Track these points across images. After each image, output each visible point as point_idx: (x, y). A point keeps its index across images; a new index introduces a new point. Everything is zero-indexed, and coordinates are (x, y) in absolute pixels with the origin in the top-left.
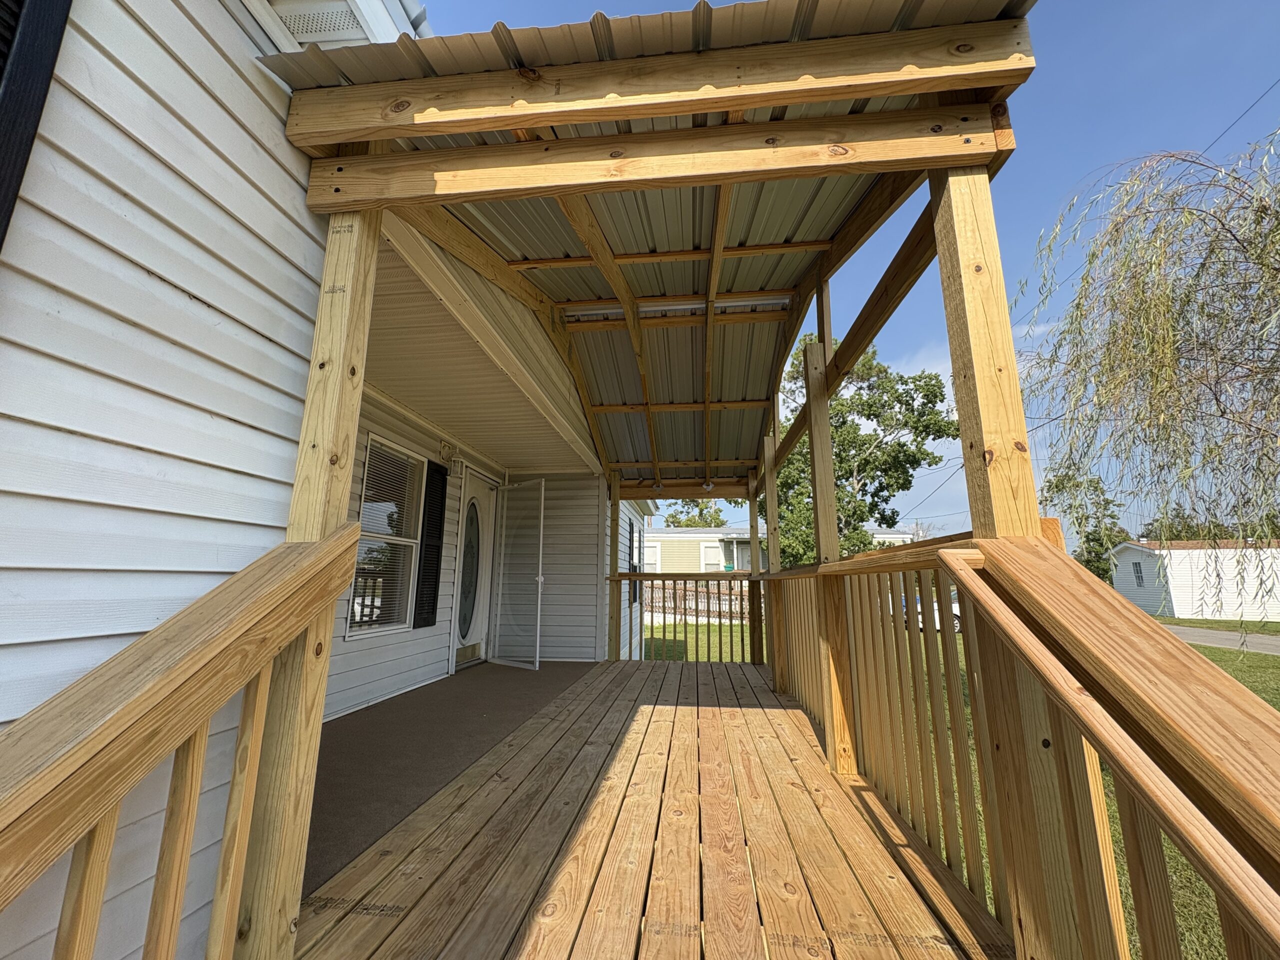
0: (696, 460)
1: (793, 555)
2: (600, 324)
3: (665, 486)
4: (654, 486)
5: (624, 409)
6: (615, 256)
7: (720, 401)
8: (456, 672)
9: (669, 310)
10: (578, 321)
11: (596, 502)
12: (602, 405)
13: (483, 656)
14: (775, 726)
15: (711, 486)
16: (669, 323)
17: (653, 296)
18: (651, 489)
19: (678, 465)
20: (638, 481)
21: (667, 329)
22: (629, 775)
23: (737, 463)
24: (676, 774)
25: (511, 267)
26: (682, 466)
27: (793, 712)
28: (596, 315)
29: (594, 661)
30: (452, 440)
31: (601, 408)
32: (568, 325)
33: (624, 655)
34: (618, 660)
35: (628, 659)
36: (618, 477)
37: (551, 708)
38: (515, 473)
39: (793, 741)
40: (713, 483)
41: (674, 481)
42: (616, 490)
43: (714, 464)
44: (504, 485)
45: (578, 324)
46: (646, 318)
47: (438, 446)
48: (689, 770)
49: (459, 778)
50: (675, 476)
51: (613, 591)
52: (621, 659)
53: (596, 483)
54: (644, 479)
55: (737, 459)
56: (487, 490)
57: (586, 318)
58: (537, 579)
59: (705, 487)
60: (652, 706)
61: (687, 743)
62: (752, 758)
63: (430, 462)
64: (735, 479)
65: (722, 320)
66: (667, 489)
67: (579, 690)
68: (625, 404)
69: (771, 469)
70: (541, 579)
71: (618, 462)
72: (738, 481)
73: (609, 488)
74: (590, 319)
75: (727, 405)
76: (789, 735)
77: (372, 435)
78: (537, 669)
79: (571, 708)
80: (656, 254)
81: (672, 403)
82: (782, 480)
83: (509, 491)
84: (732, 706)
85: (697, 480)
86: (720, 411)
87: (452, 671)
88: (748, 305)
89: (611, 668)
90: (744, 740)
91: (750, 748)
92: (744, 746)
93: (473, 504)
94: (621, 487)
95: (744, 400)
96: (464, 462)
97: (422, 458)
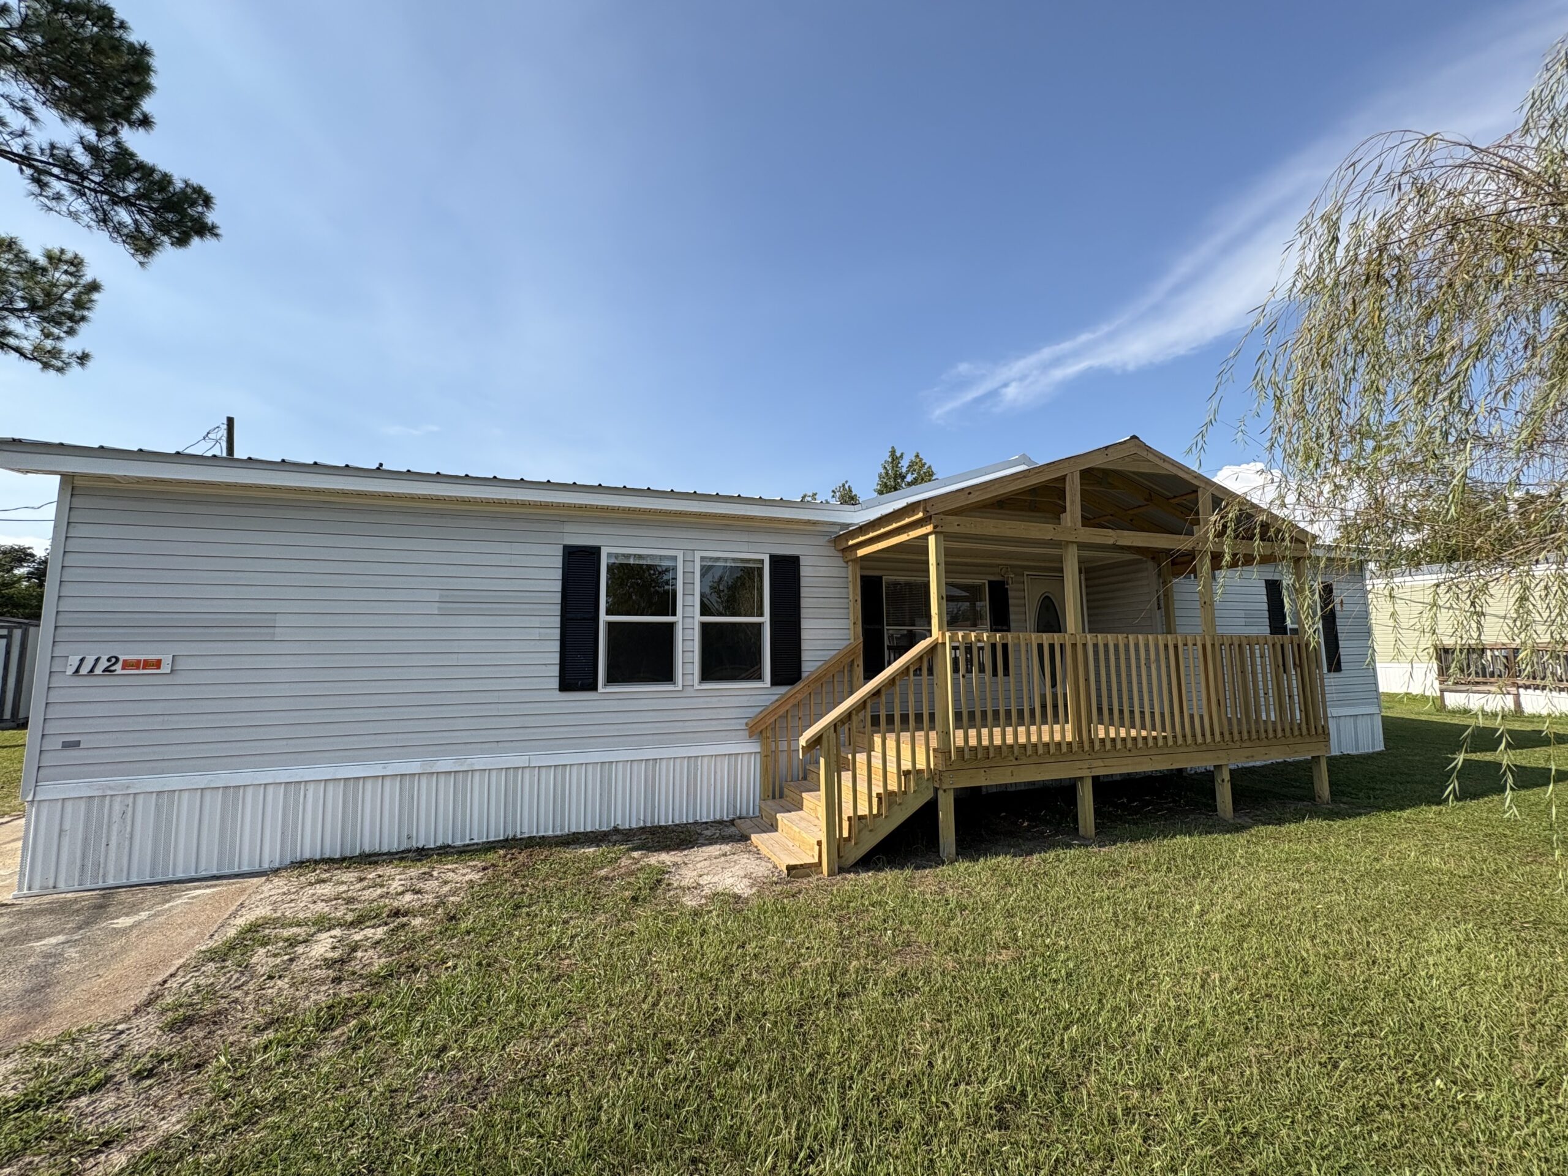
42: (1167, 568)
47: (997, 570)
53: (1145, 566)
63: (990, 582)
96: (1026, 573)
97: (983, 581)
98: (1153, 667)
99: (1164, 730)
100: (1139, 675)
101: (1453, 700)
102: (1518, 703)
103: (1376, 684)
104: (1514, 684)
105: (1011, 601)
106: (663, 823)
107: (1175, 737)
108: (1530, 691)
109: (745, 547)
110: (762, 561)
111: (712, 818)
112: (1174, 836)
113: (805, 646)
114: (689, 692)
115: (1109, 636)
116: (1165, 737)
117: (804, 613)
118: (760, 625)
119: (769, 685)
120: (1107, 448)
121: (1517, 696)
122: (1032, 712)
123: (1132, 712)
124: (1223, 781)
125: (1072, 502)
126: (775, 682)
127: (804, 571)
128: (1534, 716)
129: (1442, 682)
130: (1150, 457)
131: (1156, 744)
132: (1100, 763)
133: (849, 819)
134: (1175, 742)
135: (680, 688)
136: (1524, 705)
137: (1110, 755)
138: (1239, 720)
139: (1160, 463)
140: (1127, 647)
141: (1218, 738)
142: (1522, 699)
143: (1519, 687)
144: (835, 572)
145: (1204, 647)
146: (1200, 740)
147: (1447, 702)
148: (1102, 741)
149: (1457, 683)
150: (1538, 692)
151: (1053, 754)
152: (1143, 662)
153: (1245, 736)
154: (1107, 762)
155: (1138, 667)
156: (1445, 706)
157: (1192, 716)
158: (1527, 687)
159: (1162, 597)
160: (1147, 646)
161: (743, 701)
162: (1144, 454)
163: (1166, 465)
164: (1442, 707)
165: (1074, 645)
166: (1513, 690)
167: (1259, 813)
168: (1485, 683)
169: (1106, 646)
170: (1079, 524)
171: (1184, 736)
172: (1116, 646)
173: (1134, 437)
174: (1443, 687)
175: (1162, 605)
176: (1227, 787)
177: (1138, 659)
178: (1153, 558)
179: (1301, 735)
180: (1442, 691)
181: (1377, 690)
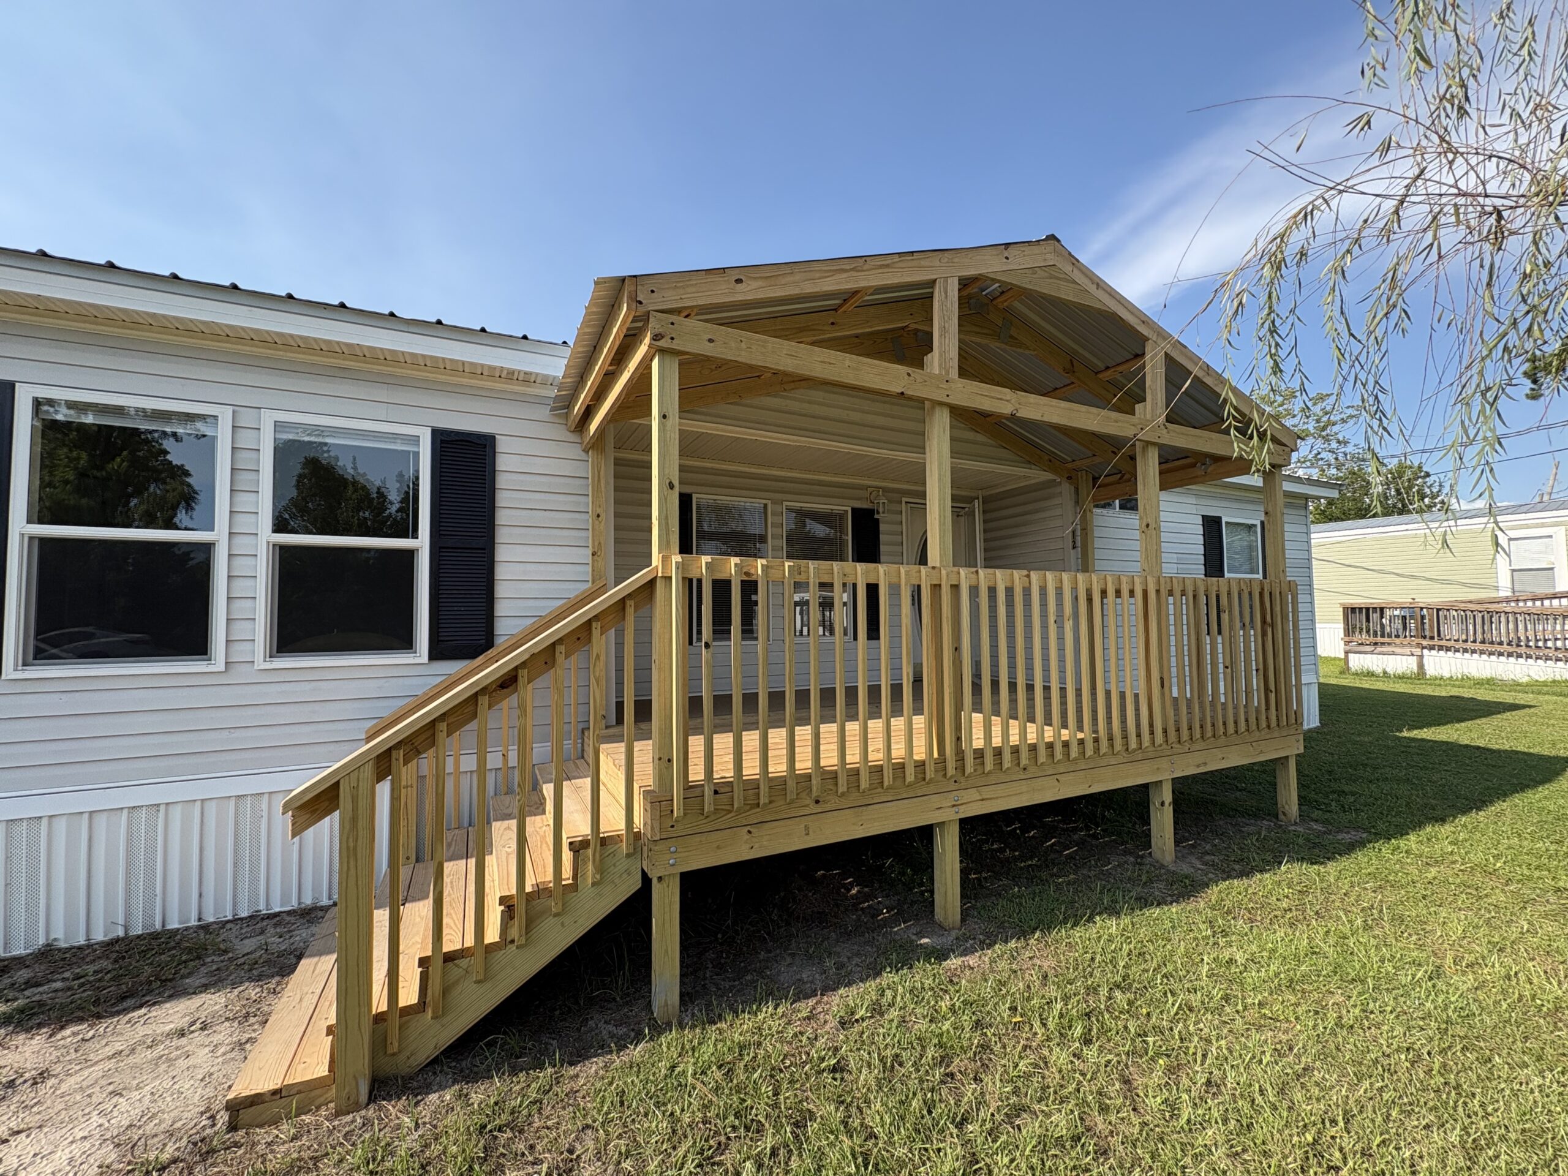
11: (1060, 512)
15: (1209, 465)
20: (1119, 476)
30: (883, 484)
42: (1085, 492)
47: (862, 493)
53: (1059, 489)
59: (1200, 466)
63: (853, 509)
94: (1097, 487)
96: (904, 500)
97: (845, 507)
98: (1068, 626)
99: (1080, 728)
100: (1045, 638)
101: (1357, 662)
102: (1421, 666)
103: (1314, 647)
104: (1418, 645)
105: (883, 538)
106: (173, 925)
107: (1096, 740)
108: (1434, 652)
109: (381, 412)
110: (416, 440)
111: (294, 904)
112: (1090, 920)
113: (501, 590)
114: (240, 674)
115: (998, 572)
116: (1081, 742)
117: (502, 535)
118: (409, 555)
119: (425, 658)
120: (1007, 245)
121: (1421, 657)
122: (896, 690)
123: (1030, 688)
124: (1163, 804)
125: (944, 331)
126: (437, 653)
127: (503, 463)
128: (1436, 679)
129: (1347, 643)
130: (1077, 276)
131: (1067, 754)
132: (973, 795)
133: (423, 962)
134: (1097, 750)
135: (222, 668)
136: (1426, 667)
137: (992, 779)
138: (1189, 703)
139: (1092, 288)
140: (1027, 592)
141: (1159, 737)
142: (1425, 660)
143: (1423, 648)
144: (567, 468)
145: (1145, 593)
146: (1133, 745)
147: (1351, 664)
148: (979, 754)
149: (1362, 644)
150: (1442, 653)
151: (890, 788)
152: (1052, 618)
153: (1197, 734)
154: (987, 792)
155: (1045, 627)
156: (1348, 668)
157: (1108, 693)
158: (1432, 648)
159: (1078, 533)
160: (1059, 591)
161: (371, 689)
162: (1068, 268)
163: (1100, 295)
164: (1345, 670)
165: (936, 588)
166: (1418, 651)
167: (1208, 847)
168: (1389, 644)
169: (992, 591)
170: (954, 373)
171: (1111, 739)
172: (1009, 591)
173: (1052, 237)
174: (1348, 648)
175: (1079, 544)
176: (1168, 811)
177: (1044, 615)
178: (1069, 478)
179: (1269, 727)
180: (1347, 653)
181: (1315, 655)
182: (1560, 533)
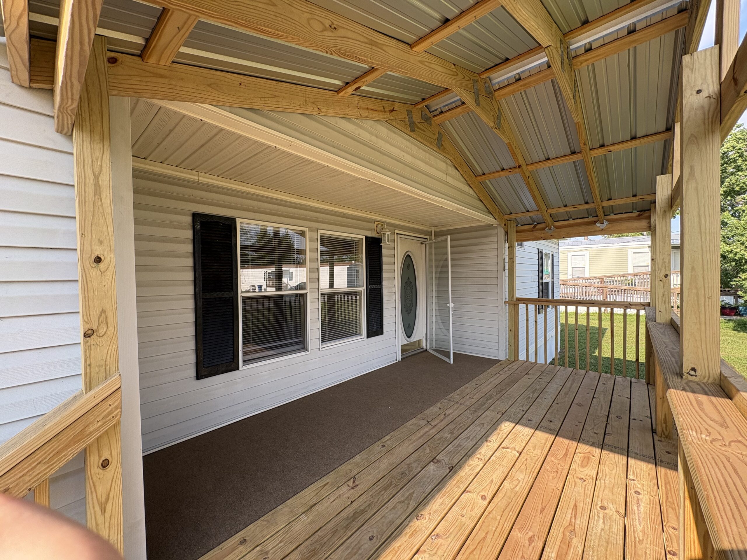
0: (587, 203)
1: (735, 260)
2: (459, 109)
3: (557, 227)
4: (547, 229)
5: (503, 173)
6: (411, 46)
7: (602, 146)
8: (402, 359)
9: (522, 72)
10: (442, 112)
11: (495, 246)
12: (484, 174)
13: (425, 347)
14: (631, 492)
15: (605, 223)
16: (524, 85)
17: (496, 65)
18: (543, 232)
19: (567, 209)
20: (533, 226)
21: (525, 91)
22: (440, 518)
23: (635, 200)
24: (482, 535)
25: (342, 94)
26: (572, 209)
27: (666, 474)
28: (454, 102)
29: (497, 359)
30: (384, 219)
31: (484, 177)
32: (434, 119)
33: (522, 357)
34: (517, 359)
35: (525, 360)
36: (513, 225)
37: (435, 409)
38: (438, 230)
39: (643, 531)
40: (607, 220)
41: (567, 222)
42: (513, 235)
43: (607, 204)
44: (431, 239)
45: (443, 115)
46: (500, 88)
47: (373, 226)
48: (496, 534)
49: (332, 472)
50: (567, 218)
51: (512, 311)
52: (520, 359)
53: (495, 231)
54: (538, 224)
55: (635, 196)
56: (419, 244)
57: (447, 108)
58: (448, 305)
59: (598, 225)
60: (513, 425)
61: (517, 489)
62: (575, 541)
63: (367, 238)
64: (635, 214)
65: (586, 60)
66: (558, 230)
67: (468, 390)
68: (503, 169)
69: (665, 211)
70: (451, 305)
71: (511, 213)
72: (639, 216)
73: (506, 233)
74: (450, 107)
75: (611, 148)
76: (642, 516)
77: (319, 231)
78: (452, 363)
79: (447, 412)
80: (450, 23)
81: (548, 159)
82: (725, 189)
83: (435, 243)
84: (593, 445)
85: (591, 219)
86: (605, 155)
87: (399, 358)
88: (623, 27)
89: (506, 369)
90: (580, 505)
91: (580, 522)
92: (575, 517)
93: (408, 256)
94: (517, 232)
95: (634, 138)
96: (396, 232)
97: (361, 236)
105: (384, 259)
159: (507, 261)
175: (507, 268)
178: (505, 225)
182: (587, 254)
